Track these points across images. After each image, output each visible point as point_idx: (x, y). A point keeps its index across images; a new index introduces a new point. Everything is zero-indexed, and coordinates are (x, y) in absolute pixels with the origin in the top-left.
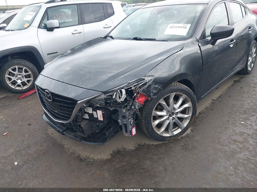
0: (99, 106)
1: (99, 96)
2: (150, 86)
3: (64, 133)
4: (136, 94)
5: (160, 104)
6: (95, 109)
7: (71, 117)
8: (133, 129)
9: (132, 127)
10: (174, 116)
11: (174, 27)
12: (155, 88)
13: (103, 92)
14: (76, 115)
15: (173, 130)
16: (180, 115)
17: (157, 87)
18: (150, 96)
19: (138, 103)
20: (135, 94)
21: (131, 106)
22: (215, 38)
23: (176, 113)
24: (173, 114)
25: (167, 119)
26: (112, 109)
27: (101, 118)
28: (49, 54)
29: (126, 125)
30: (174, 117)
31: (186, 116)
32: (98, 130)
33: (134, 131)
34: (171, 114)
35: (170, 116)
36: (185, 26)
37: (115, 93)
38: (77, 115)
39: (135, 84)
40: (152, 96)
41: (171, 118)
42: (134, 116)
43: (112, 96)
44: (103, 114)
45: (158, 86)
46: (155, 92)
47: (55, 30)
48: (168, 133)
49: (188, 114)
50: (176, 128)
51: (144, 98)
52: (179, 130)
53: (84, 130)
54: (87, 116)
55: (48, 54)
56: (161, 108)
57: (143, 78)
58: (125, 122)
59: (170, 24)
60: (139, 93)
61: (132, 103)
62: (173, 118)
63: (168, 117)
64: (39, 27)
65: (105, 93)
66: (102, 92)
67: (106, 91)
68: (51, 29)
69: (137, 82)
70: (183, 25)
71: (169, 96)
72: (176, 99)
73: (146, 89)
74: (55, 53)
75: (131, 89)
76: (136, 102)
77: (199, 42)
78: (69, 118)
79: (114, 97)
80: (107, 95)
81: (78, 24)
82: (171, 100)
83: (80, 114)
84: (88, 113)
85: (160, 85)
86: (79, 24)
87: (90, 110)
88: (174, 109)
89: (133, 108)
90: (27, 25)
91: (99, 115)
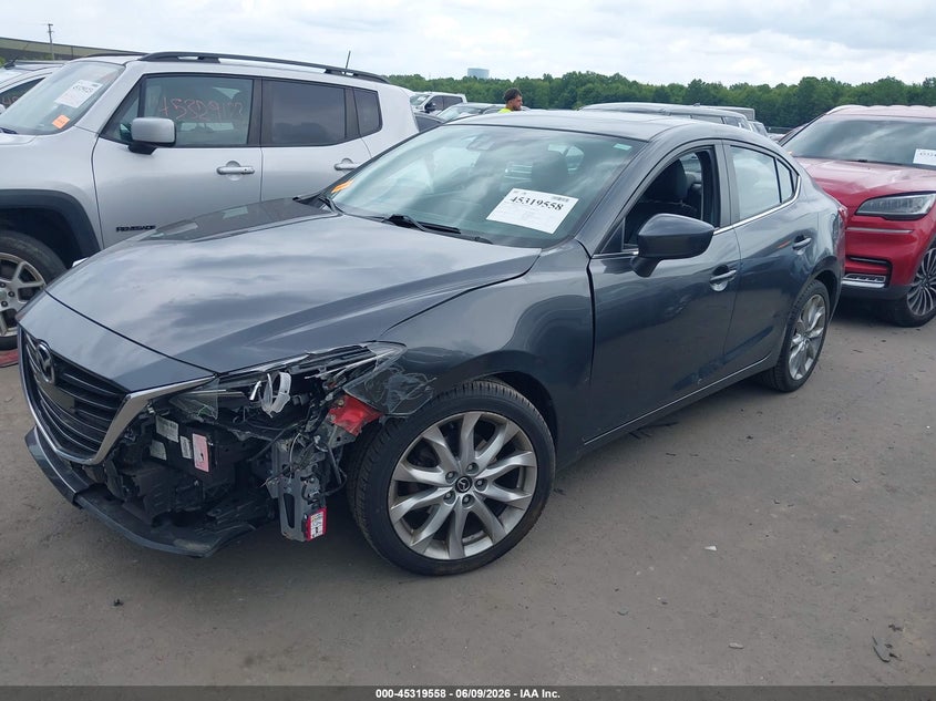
0: (201, 420)
1: (204, 385)
2: (385, 375)
3: (82, 500)
4: (331, 395)
5: (425, 444)
6: (188, 428)
7: (103, 444)
8: (312, 517)
9: (313, 508)
10: (470, 492)
11: (524, 201)
12: (405, 384)
13: (218, 375)
14: (120, 439)
15: (465, 540)
16: (492, 491)
17: (410, 381)
18: (385, 411)
19: (341, 427)
20: (330, 397)
21: (312, 434)
22: (653, 255)
23: (480, 483)
24: (468, 482)
25: (445, 498)
26: (242, 438)
27: (202, 463)
28: (123, 229)
29: (290, 500)
30: (473, 494)
31: (513, 496)
32: (197, 505)
33: (317, 525)
34: (462, 481)
35: (459, 488)
36: (558, 202)
37: (259, 384)
38: (122, 441)
39: (332, 363)
40: (391, 412)
41: (462, 495)
42: (324, 469)
43: (247, 390)
44: (211, 449)
45: (417, 380)
46: (403, 397)
47: (159, 151)
48: (445, 547)
49: (522, 490)
50: (476, 536)
51: (362, 414)
52: (486, 544)
53: (142, 498)
54: (160, 452)
55: (118, 229)
56: (427, 458)
57: (363, 345)
58: (289, 490)
59: (514, 190)
60: (343, 392)
61: (318, 424)
62: (470, 496)
63: (451, 492)
64: (104, 133)
65: (224, 378)
66: (215, 373)
67: (227, 373)
68: (143, 147)
69: (341, 357)
70: (555, 198)
71: (461, 419)
72: (484, 433)
73: (369, 382)
74: (146, 228)
75: (317, 376)
76: (329, 422)
77: (590, 258)
78: (97, 446)
79: (252, 398)
80: (230, 385)
81: (245, 142)
82: (467, 435)
83: (133, 439)
84: (165, 441)
85: (421, 378)
86: (249, 144)
87: (171, 431)
88: (475, 466)
89: (317, 442)
90: (64, 120)
91: (198, 450)
